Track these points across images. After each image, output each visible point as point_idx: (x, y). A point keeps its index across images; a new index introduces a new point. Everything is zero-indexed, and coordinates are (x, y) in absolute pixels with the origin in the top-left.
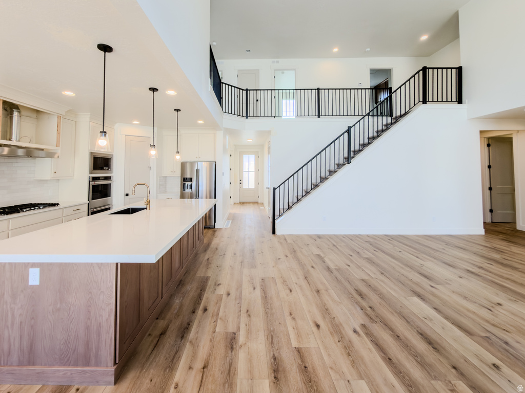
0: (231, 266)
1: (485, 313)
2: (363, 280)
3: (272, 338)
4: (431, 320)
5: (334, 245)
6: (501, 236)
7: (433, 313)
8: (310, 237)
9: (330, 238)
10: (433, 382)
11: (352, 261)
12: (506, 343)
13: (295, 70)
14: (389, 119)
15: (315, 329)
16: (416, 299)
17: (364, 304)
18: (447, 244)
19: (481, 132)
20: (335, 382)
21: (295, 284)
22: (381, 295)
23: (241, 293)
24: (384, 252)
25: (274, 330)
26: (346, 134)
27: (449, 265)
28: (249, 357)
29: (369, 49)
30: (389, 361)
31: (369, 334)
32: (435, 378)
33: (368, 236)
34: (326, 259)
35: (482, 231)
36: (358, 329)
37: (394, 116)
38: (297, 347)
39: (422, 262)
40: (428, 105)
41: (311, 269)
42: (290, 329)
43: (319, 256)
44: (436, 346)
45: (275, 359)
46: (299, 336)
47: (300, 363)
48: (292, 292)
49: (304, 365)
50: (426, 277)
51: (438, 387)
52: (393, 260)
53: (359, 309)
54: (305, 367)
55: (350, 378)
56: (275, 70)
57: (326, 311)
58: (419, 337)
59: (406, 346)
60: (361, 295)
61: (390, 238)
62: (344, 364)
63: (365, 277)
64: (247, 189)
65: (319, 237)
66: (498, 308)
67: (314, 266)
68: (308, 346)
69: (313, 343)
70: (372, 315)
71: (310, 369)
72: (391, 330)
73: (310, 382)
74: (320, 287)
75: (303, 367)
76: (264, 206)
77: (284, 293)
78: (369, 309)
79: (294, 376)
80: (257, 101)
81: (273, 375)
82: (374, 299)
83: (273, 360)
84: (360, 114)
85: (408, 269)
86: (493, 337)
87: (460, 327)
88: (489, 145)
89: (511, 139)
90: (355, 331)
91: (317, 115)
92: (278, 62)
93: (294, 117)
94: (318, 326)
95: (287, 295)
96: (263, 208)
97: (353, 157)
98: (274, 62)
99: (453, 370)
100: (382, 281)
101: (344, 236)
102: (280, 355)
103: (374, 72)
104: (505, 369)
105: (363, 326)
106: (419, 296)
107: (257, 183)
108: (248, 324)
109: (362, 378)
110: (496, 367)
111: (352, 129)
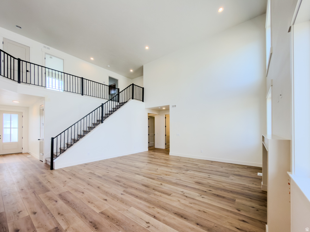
0: (24, 198)
1: (155, 173)
2: (117, 176)
3: (84, 216)
4: (143, 180)
5: (97, 166)
6: (152, 150)
7: (143, 177)
8: (81, 165)
9: (92, 163)
10: (150, 195)
11: (109, 170)
12: (162, 178)
13: (63, 60)
14: (118, 103)
15: (105, 202)
16: (137, 176)
17: (121, 184)
18: (139, 156)
19: (148, 114)
20: (122, 213)
21: (84, 189)
22: (126, 179)
23: (46, 208)
24: (120, 163)
25: (83, 212)
26: (101, 107)
27: (142, 162)
28: (75, 230)
29: (109, 66)
30: (137, 197)
31: (127, 193)
32: (150, 194)
33: (111, 159)
34: (96, 173)
35: (147, 150)
36: (123, 193)
37: (120, 102)
38: (100, 212)
39: (135, 163)
40: (134, 100)
41: (90, 180)
42: (93, 208)
43: (91, 173)
44: (148, 186)
45: (91, 222)
46: (98, 207)
47: (105, 216)
48: (84, 193)
49: (107, 216)
50: (137, 168)
51: (152, 196)
52: (125, 166)
53: (120, 186)
54: (108, 216)
55: (127, 209)
56: (46, 53)
57: (106, 193)
58: (142, 186)
59: (140, 190)
60: (118, 181)
61: (121, 158)
62: (123, 206)
63: (117, 175)
64: (10, 143)
65: (86, 164)
66: (157, 170)
67: (90, 178)
68: (105, 209)
69: (106, 207)
70: (125, 186)
71: (110, 215)
72: (133, 188)
73: (113, 219)
74: (99, 185)
75: (107, 217)
76: (30, 155)
77: (79, 195)
78: (124, 185)
79: (105, 223)
80: (27, 71)
81: (94, 228)
82: (124, 181)
83: (90, 224)
84: (107, 98)
85: (131, 167)
86: (159, 178)
87: (151, 178)
88: (149, 119)
89: (154, 117)
90: (122, 194)
91: (81, 93)
92: (49, 49)
93: (62, 91)
94: (106, 200)
95: (82, 195)
96: (30, 156)
97: (104, 120)
98: (44, 47)
99: (153, 190)
100: (124, 174)
101: (100, 161)
102: (93, 219)
103: (111, 79)
104: (163, 184)
105: (124, 191)
106: (138, 174)
107: (21, 137)
108: (63, 219)
109: (131, 206)
110: (161, 184)
111: (104, 105)
